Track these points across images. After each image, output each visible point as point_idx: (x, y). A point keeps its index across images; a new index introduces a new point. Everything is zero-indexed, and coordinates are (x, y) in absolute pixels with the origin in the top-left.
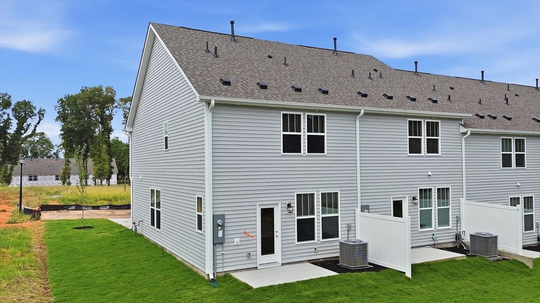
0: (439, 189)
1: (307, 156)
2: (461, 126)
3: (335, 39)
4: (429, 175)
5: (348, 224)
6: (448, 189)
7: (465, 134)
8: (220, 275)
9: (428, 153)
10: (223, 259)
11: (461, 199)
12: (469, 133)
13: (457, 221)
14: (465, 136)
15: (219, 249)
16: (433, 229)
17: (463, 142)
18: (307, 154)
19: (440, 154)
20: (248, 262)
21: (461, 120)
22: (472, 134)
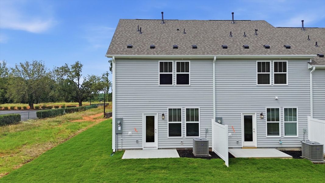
0: (286, 109)
1: (176, 86)
2: (309, 64)
3: (233, 13)
4: (277, 99)
5: (206, 129)
6: (295, 109)
7: (311, 69)
8: (120, 150)
9: (275, 83)
10: (122, 142)
11: (308, 116)
12: (314, 68)
13: (304, 133)
14: (312, 71)
15: (119, 136)
16: (280, 136)
17: (311, 75)
18: (176, 85)
19: (287, 84)
20: (137, 145)
21: (309, 59)
22: (316, 69)
